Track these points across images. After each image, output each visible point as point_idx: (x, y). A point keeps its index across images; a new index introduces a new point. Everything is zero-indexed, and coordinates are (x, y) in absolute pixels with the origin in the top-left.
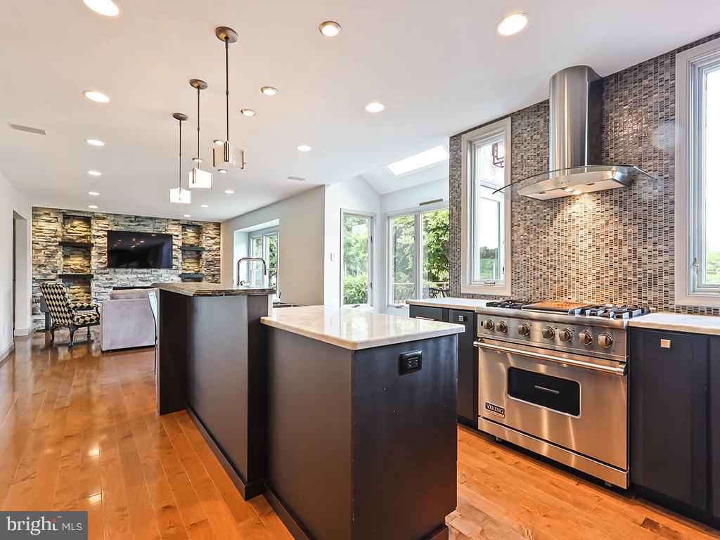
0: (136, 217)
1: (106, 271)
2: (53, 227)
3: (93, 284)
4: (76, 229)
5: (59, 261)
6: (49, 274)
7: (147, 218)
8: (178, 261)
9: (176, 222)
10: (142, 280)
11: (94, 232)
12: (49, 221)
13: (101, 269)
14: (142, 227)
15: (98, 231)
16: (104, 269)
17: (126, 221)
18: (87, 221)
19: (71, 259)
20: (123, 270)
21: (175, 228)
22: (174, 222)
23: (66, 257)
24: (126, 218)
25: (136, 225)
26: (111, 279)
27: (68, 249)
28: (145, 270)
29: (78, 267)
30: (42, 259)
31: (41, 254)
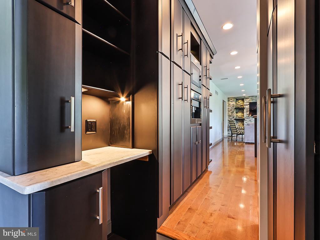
2: (233, 103)
3: (245, 122)
4: (240, 103)
5: (235, 114)
6: (232, 119)
11: (245, 104)
12: (232, 102)
15: (246, 103)
16: (248, 116)
18: (243, 100)
23: (237, 113)
26: (251, 120)
27: (237, 110)
29: (240, 116)
30: (230, 114)
31: (230, 112)
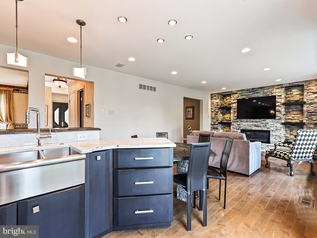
0: (253, 89)
1: (237, 121)
2: (217, 101)
3: (232, 127)
4: (228, 100)
5: (220, 117)
6: (216, 122)
7: (259, 88)
8: (281, 113)
9: (280, 87)
10: (256, 126)
11: (232, 101)
12: (216, 99)
13: (235, 119)
14: (256, 94)
15: (234, 100)
16: (236, 119)
17: (247, 93)
18: (230, 96)
19: (226, 115)
20: (245, 120)
21: (278, 90)
22: (278, 87)
23: (224, 114)
24: (247, 91)
25: (252, 94)
26: (239, 125)
27: (225, 111)
28: (258, 120)
30: (214, 115)
31: (214, 113)
